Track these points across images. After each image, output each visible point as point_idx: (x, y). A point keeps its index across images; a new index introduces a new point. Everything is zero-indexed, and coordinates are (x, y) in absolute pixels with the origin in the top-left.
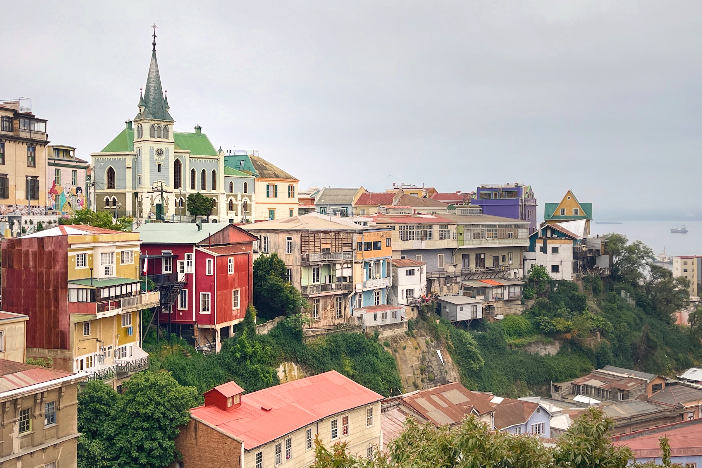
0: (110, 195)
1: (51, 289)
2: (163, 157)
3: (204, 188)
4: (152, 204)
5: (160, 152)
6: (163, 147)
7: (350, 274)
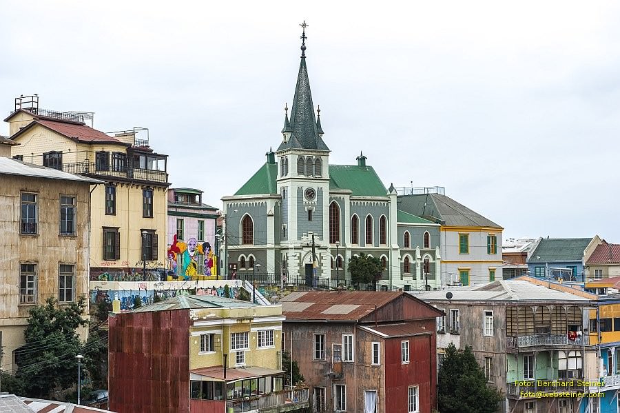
0: (247, 252)
1: (169, 382)
2: (315, 200)
3: (369, 242)
4: (300, 265)
5: (310, 193)
6: (315, 186)
7: (579, 366)
